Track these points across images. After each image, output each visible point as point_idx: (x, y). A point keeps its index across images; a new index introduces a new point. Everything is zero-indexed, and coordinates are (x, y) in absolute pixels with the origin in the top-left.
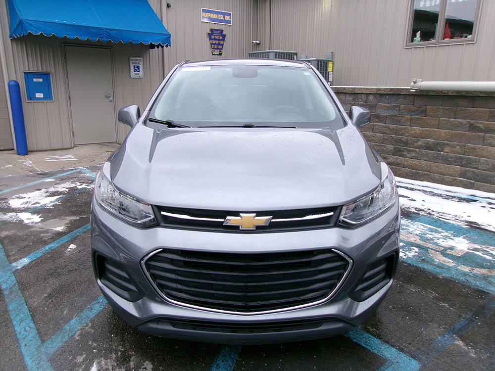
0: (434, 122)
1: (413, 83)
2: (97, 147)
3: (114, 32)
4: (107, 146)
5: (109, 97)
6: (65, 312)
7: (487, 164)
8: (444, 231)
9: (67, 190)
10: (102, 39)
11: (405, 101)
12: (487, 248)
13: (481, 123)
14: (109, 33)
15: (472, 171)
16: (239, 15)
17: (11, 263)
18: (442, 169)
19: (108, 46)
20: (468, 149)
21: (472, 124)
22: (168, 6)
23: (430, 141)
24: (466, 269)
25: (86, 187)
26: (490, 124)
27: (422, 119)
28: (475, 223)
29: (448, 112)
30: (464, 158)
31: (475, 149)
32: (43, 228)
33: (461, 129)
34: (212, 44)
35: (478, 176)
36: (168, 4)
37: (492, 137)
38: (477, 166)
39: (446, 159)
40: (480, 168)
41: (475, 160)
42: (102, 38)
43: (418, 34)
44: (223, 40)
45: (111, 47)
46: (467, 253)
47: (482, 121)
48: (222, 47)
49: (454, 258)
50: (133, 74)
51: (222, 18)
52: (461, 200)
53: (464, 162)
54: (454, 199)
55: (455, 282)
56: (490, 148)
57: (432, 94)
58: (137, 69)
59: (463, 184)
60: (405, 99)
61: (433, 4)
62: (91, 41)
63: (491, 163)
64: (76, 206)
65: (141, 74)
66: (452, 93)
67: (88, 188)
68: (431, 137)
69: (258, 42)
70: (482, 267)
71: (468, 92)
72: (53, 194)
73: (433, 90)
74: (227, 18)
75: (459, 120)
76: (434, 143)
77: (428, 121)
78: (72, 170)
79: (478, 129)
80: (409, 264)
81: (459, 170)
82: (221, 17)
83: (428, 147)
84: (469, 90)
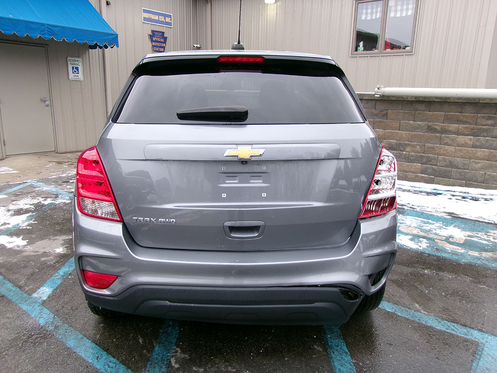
0: (396, 124)
1: (377, 89)
2: (35, 158)
3: (57, 29)
4: (46, 155)
5: (45, 101)
6: (141, 341)
7: (445, 161)
8: (435, 222)
9: (32, 207)
10: (44, 36)
11: (367, 105)
12: (478, 234)
13: (438, 125)
14: (51, 30)
15: (432, 168)
16: (180, 18)
17: (30, 295)
18: (405, 167)
19: (43, 44)
20: (427, 148)
21: (430, 126)
22: (108, 3)
23: (392, 142)
24: (476, 254)
25: (54, 202)
26: (445, 126)
27: (384, 121)
28: (453, 213)
29: (407, 116)
30: (424, 157)
31: (433, 148)
32: (37, 252)
33: (419, 131)
34: (153, 46)
35: (437, 172)
36: (107, 2)
37: (448, 137)
38: (436, 164)
39: (408, 157)
40: (438, 164)
41: (434, 158)
42: (43, 34)
43: (361, 44)
44: (165, 42)
45: (46, 45)
46: (466, 240)
47: (438, 123)
48: (164, 50)
49: (458, 245)
50: (72, 76)
51: (163, 20)
52: (428, 194)
53: (424, 160)
54: (422, 193)
55: (475, 265)
56: (447, 147)
57: (393, 99)
58: (75, 70)
59: (424, 180)
60: (367, 103)
61: (374, 18)
62: (31, 38)
63: (448, 160)
64: (58, 224)
65: (80, 76)
66: (411, 98)
67: (57, 203)
68: (393, 138)
69: (199, 46)
70: (486, 251)
71: (425, 97)
72: (19, 212)
73: (393, 95)
74: (168, 20)
75: (418, 123)
76: (396, 144)
77: (390, 123)
78: (20, 184)
79: (434, 130)
80: (429, 255)
81: (420, 167)
82: (162, 18)
83: (390, 148)
84: (426, 95)
